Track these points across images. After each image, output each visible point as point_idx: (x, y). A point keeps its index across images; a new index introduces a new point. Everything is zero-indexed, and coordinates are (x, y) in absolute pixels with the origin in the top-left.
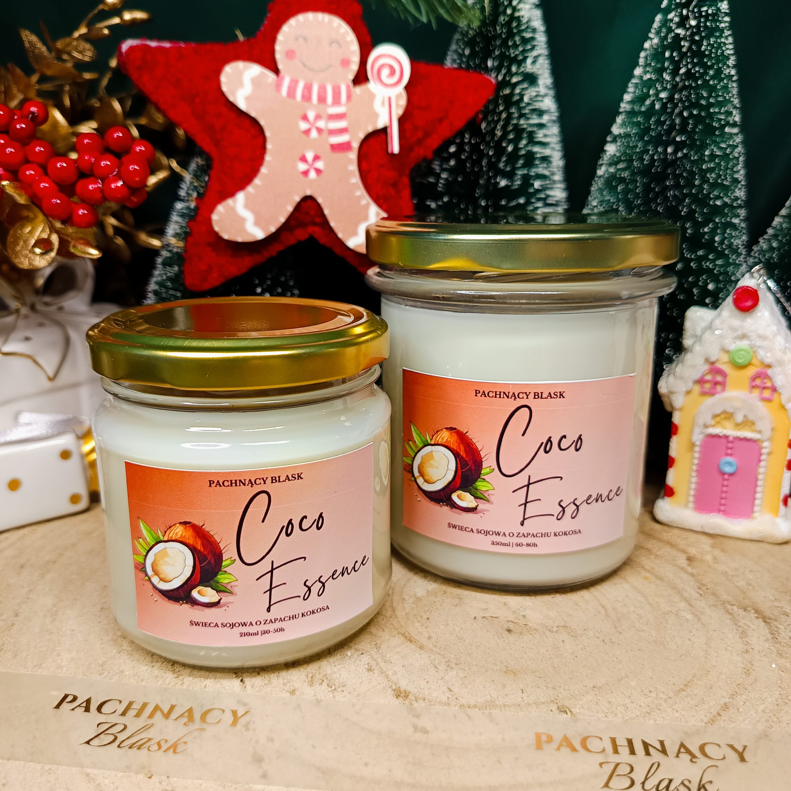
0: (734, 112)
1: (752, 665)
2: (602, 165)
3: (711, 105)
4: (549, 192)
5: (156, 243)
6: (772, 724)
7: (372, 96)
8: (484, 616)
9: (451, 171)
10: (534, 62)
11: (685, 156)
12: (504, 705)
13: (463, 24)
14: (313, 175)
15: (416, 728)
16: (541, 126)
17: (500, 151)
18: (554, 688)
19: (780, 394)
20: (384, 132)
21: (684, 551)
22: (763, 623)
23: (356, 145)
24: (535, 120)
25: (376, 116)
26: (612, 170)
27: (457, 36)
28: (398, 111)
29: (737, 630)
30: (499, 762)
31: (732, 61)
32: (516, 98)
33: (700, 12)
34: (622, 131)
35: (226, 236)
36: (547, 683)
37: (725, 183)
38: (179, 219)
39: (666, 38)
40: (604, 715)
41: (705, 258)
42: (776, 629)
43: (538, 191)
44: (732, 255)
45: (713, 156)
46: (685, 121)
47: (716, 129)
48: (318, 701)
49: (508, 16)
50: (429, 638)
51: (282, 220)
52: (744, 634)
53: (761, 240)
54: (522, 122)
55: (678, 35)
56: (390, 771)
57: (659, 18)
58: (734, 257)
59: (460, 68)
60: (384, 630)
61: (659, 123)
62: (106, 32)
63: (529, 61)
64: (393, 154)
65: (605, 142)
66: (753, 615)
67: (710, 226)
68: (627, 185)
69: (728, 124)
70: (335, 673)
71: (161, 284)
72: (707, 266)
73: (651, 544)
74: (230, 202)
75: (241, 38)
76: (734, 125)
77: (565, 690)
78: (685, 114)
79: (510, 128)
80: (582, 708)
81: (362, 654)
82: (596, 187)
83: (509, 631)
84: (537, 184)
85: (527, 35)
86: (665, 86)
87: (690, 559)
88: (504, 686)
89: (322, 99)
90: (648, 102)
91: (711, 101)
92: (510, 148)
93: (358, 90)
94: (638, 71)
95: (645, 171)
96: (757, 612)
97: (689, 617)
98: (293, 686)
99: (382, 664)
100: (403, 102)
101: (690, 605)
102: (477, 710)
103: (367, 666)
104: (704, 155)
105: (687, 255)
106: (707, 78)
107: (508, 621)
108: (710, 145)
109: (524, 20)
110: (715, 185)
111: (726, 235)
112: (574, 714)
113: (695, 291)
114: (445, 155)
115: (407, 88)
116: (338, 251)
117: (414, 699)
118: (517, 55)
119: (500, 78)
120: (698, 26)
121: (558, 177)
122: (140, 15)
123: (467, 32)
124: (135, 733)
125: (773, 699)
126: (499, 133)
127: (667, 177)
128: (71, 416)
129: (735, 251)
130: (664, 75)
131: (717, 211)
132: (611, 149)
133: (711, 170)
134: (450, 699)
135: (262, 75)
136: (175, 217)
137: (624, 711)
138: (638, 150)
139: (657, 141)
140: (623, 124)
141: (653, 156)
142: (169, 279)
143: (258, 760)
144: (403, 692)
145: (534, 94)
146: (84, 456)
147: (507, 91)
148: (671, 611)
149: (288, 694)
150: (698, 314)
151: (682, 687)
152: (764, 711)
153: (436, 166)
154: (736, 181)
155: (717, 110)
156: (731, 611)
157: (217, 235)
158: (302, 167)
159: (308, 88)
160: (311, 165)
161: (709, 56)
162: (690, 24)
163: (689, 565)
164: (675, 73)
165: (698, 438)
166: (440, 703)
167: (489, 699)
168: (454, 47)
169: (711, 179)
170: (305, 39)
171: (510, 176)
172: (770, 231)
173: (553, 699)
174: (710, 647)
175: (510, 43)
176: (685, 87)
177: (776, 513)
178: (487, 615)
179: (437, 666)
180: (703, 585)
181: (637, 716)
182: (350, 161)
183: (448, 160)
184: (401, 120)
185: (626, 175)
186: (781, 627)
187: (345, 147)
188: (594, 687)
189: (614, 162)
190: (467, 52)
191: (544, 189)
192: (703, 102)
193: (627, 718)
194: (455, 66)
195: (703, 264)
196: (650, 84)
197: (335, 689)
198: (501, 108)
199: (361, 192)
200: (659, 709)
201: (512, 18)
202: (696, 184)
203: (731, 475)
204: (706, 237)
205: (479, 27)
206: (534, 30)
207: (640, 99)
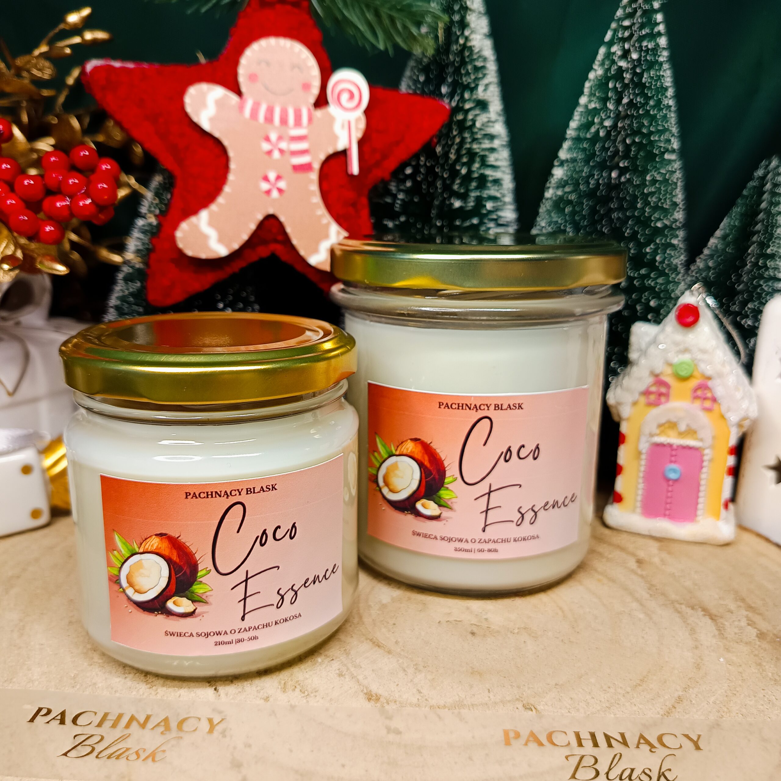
0: (673, 140)
1: (702, 660)
2: (549, 188)
3: (651, 133)
4: (500, 214)
5: (117, 258)
6: (723, 714)
7: (331, 119)
8: (448, 620)
9: (407, 192)
10: (485, 90)
11: (629, 180)
12: (473, 705)
13: (417, 51)
14: (275, 194)
15: (389, 730)
16: (492, 150)
17: (455, 174)
18: (519, 687)
19: (719, 404)
20: (343, 154)
21: (633, 555)
22: (709, 621)
23: (317, 166)
24: (486, 144)
25: (335, 138)
26: (560, 193)
27: (412, 63)
28: (357, 134)
29: (686, 627)
30: (470, 758)
31: (670, 92)
32: (469, 123)
33: (641, 47)
34: (569, 156)
35: (190, 253)
36: (512, 682)
37: (665, 206)
38: (141, 236)
39: (609, 69)
40: (567, 711)
41: (647, 276)
42: (721, 626)
43: (490, 212)
44: (672, 274)
45: (654, 181)
46: (628, 148)
47: (656, 155)
48: (293, 707)
49: (460, 45)
50: (397, 642)
51: (245, 237)
52: (693, 631)
53: (698, 260)
54: (475, 146)
55: (621, 67)
56: (367, 771)
57: (602, 51)
58: (673, 276)
59: (415, 93)
60: (352, 636)
61: (604, 149)
62: (68, 51)
63: (481, 89)
64: (352, 176)
65: (552, 166)
66: (701, 613)
67: (652, 246)
68: (574, 207)
69: (667, 150)
70: (307, 679)
71: (122, 299)
72: (649, 284)
73: (602, 548)
74: (193, 219)
75: (202, 60)
76: (673, 151)
77: (529, 688)
78: (628, 141)
79: (464, 152)
80: (546, 704)
81: (333, 660)
82: (545, 209)
83: (473, 634)
84: (489, 205)
85: (479, 64)
86: (608, 114)
87: (640, 562)
88: (471, 687)
89: (284, 121)
90: (593, 130)
91: (651, 129)
92: (464, 171)
93: (319, 113)
94: (583, 100)
95: (591, 194)
96: (704, 610)
97: (642, 616)
98: (267, 693)
99: (352, 669)
100: (362, 125)
101: (641, 605)
102: (447, 710)
103: (338, 672)
104: (646, 180)
105: (631, 273)
106: (648, 108)
107: (472, 624)
108: (651, 171)
109: (476, 50)
110: (656, 208)
111: (666, 255)
112: (538, 711)
113: (638, 308)
114: (401, 177)
115: (367, 112)
116: (299, 267)
117: (385, 701)
118: (469, 83)
119: (454, 104)
120: (639, 60)
121: (509, 198)
122: (101, 35)
123: (422, 59)
124: (113, 743)
125: (723, 691)
126: (453, 156)
127: (611, 199)
128: (31, 431)
129: (675, 269)
130: (608, 104)
131: (658, 232)
132: (558, 173)
133: (652, 194)
134: (420, 701)
135: (225, 97)
136: (136, 234)
137: (585, 707)
138: (584, 174)
139: (603, 166)
140: (570, 149)
141: (598, 180)
142: (132, 294)
143: (237, 765)
144: (374, 695)
145: (485, 120)
146: (45, 471)
147: (460, 117)
148: (624, 611)
149: (262, 701)
150: (642, 329)
151: (639, 683)
152: (714, 703)
153: (393, 187)
154: (675, 204)
155: (657, 138)
156: (680, 610)
157: (180, 253)
158: (265, 186)
159: (270, 111)
160: (274, 185)
161: (650, 88)
162: (631, 58)
163: (639, 567)
164: (619, 101)
165: (644, 446)
166: (411, 705)
167: (458, 700)
168: (408, 73)
169: (652, 203)
170: (268, 64)
171: (464, 197)
172: (706, 251)
173: (518, 697)
174: (662, 643)
175: (463, 72)
176: (627, 116)
177: (717, 516)
178: (451, 619)
179: (406, 669)
180: (652, 585)
181: (598, 711)
182: (311, 181)
183: (404, 181)
184: (361, 143)
185: (573, 198)
186: (726, 623)
187: (307, 168)
188: (556, 685)
189: (562, 184)
190: (422, 79)
191: (496, 209)
192: (645, 131)
193: (589, 713)
194: (411, 92)
195: (645, 282)
196: (595, 112)
197: (308, 695)
198: (455, 133)
199: (322, 211)
200: (618, 704)
201: (464, 46)
202: (638, 207)
203: (676, 481)
204: (648, 257)
205: (433, 56)
206: (485, 59)
207: (586, 126)
